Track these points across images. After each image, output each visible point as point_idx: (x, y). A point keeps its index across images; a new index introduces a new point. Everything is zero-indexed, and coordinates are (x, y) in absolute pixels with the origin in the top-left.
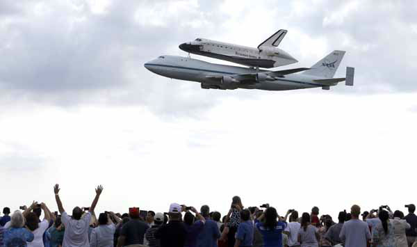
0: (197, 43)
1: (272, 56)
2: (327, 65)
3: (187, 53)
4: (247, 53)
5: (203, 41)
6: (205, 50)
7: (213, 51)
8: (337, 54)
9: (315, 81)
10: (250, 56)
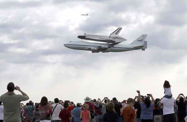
0: (84, 35)
1: (115, 38)
2: (139, 41)
3: (81, 39)
4: (104, 38)
5: (86, 34)
6: (87, 37)
7: (90, 38)
8: (144, 36)
9: (134, 47)
10: (106, 39)
